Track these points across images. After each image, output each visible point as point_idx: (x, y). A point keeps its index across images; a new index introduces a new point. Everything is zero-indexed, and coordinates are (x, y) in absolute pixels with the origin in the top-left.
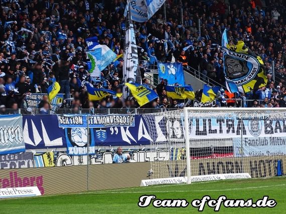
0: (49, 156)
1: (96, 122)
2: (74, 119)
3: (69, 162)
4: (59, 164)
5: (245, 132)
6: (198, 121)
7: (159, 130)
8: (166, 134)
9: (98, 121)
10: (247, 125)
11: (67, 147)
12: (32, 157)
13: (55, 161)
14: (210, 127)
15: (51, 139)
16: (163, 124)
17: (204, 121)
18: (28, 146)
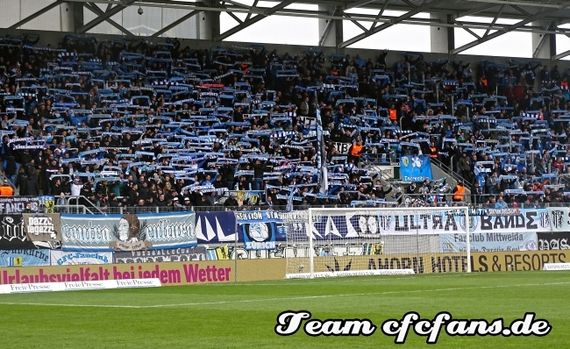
0: (223, 250)
2: (252, 215)
3: (245, 256)
4: (233, 258)
5: (455, 228)
6: (397, 217)
7: (349, 226)
8: (358, 230)
10: (458, 221)
11: (244, 242)
12: (204, 251)
13: (230, 254)
14: (412, 222)
15: (226, 234)
16: (355, 220)
17: (406, 217)
18: (200, 241)
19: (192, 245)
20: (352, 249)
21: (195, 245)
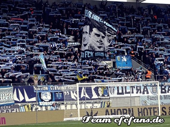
0: (28, 106)
1: (56, 89)
2: (43, 88)
3: (39, 109)
4: (34, 110)
5: (148, 93)
6: (118, 87)
7: (94, 93)
8: (98, 95)
9: (57, 89)
10: (150, 89)
12: (18, 107)
14: (126, 90)
15: (29, 98)
16: (96, 89)
17: (122, 87)
18: (16, 102)
19: (12, 104)
20: (95, 105)
21: (13, 104)
